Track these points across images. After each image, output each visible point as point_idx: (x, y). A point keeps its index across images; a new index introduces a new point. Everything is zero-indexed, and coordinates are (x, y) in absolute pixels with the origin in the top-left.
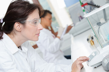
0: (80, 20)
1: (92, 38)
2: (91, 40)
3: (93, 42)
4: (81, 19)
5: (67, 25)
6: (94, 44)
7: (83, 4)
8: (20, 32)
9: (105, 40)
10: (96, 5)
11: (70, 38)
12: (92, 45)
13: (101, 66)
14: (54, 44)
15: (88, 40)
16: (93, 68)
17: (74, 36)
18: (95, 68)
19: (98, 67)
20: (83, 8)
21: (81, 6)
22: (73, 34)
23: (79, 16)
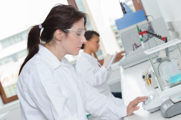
0: (134, 50)
1: (150, 76)
2: (148, 78)
3: (150, 81)
4: (135, 48)
5: (117, 52)
6: (151, 83)
7: (141, 31)
8: (61, 41)
9: (166, 81)
10: (157, 35)
11: (119, 69)
12: (148, 84)
13: (159, 111)
14: (99, 74)
15: (144, 77)
16: (148, 112)
17: (125, 69)
18: (152, 112)
19: (155, 112)
20: (141, 36)
21: (138, 34)
22: (123, 66)
23: (133, 43)
